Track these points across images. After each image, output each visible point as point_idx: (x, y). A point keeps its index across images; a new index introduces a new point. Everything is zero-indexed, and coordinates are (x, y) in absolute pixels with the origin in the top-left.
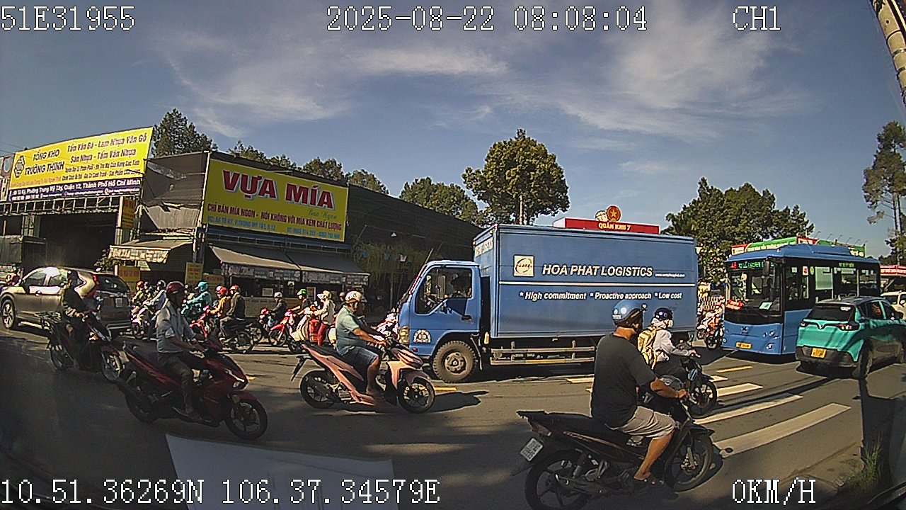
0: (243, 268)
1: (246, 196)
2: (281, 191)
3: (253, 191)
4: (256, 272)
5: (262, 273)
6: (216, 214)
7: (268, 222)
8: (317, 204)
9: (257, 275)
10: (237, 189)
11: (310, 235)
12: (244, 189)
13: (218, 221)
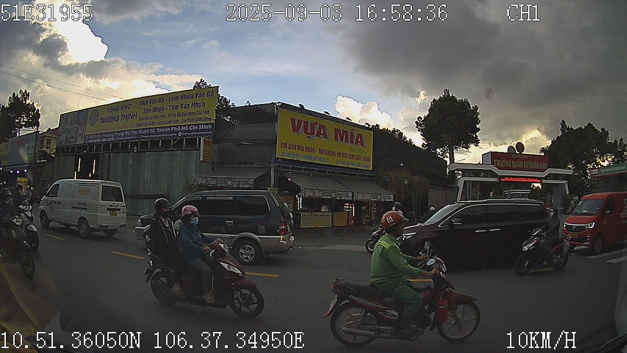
0: (315, 191)
1: (308, 137)
2: (331, 133)
3: (313, 134)
4: (324, 194)
5: (328, 194)
6: (287, 150)
7: (324, 156)
8: (354, 143)
9: (325, 196)
10: (301, 132)
11: (351, 165)
12: (306, 132)
13: (289, 155)
